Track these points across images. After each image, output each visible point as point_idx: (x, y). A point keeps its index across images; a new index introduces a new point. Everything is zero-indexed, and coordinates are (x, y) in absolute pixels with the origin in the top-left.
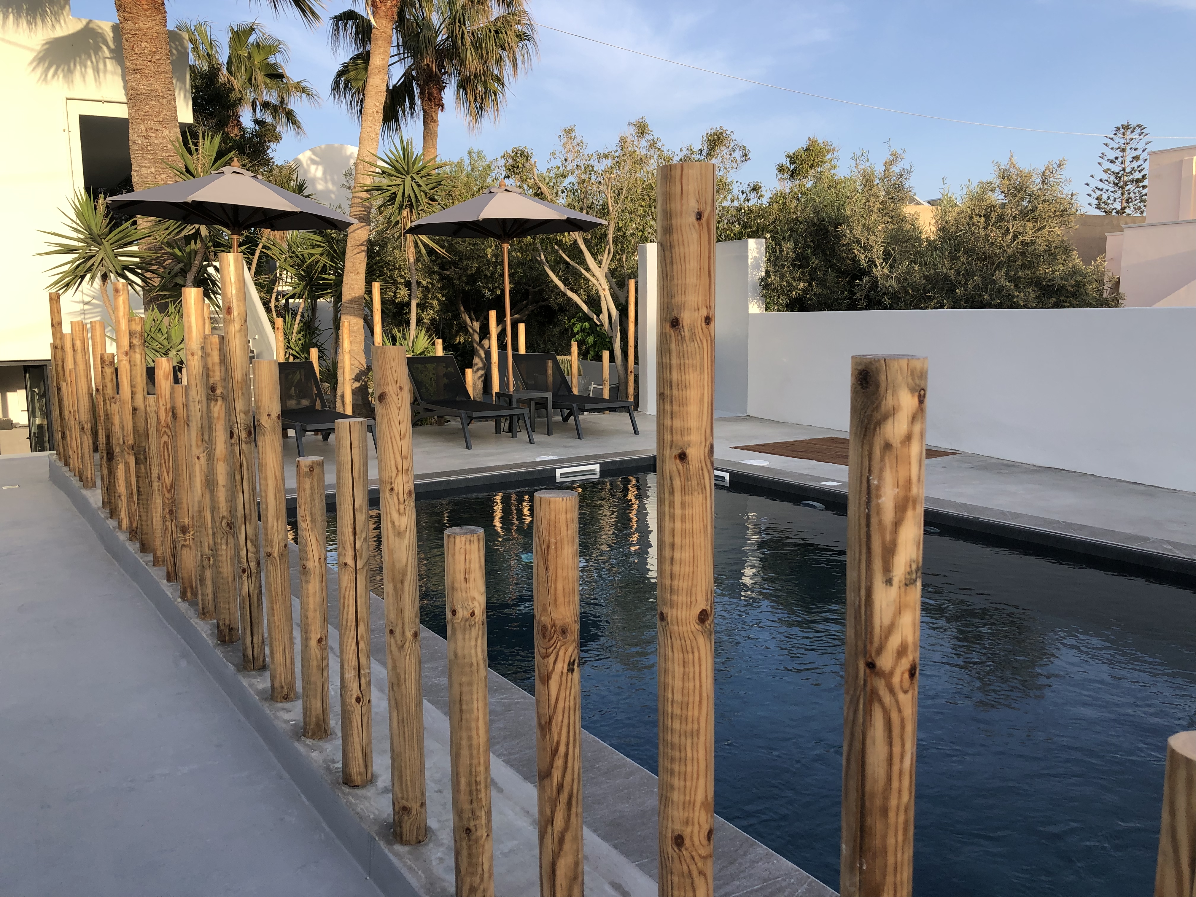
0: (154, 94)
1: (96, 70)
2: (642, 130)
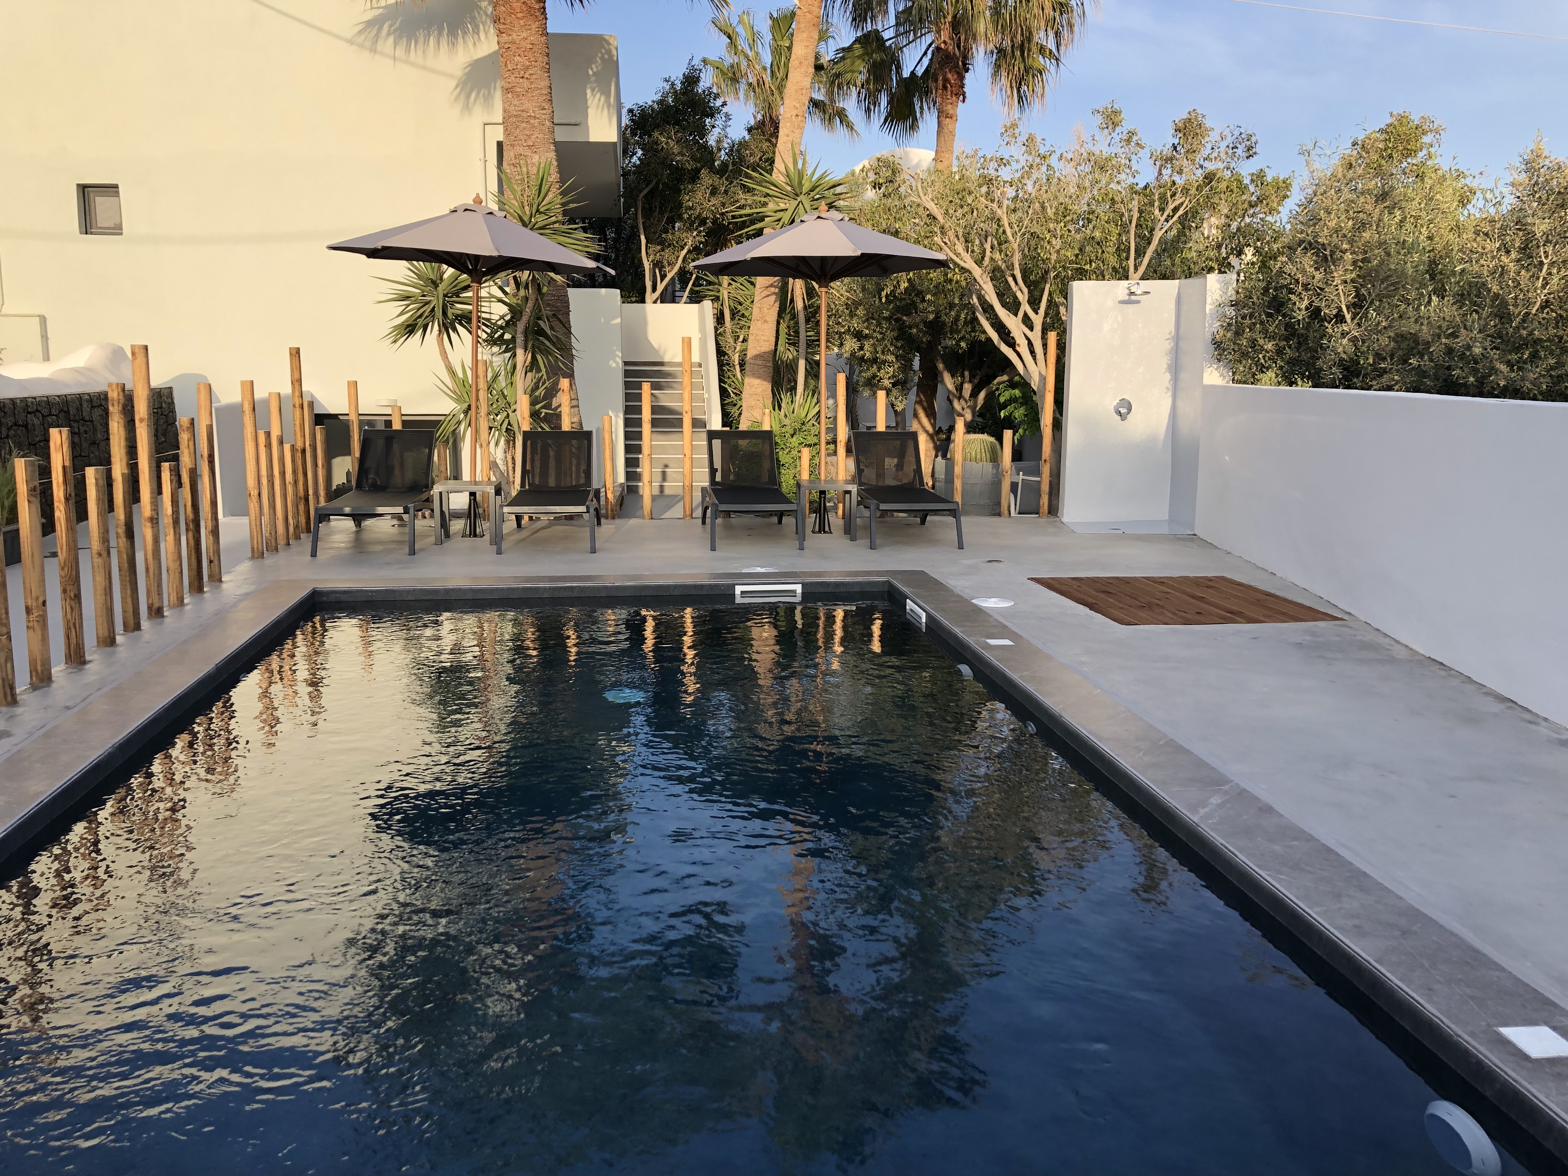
0: (525, 114)
2: (1112, 119)
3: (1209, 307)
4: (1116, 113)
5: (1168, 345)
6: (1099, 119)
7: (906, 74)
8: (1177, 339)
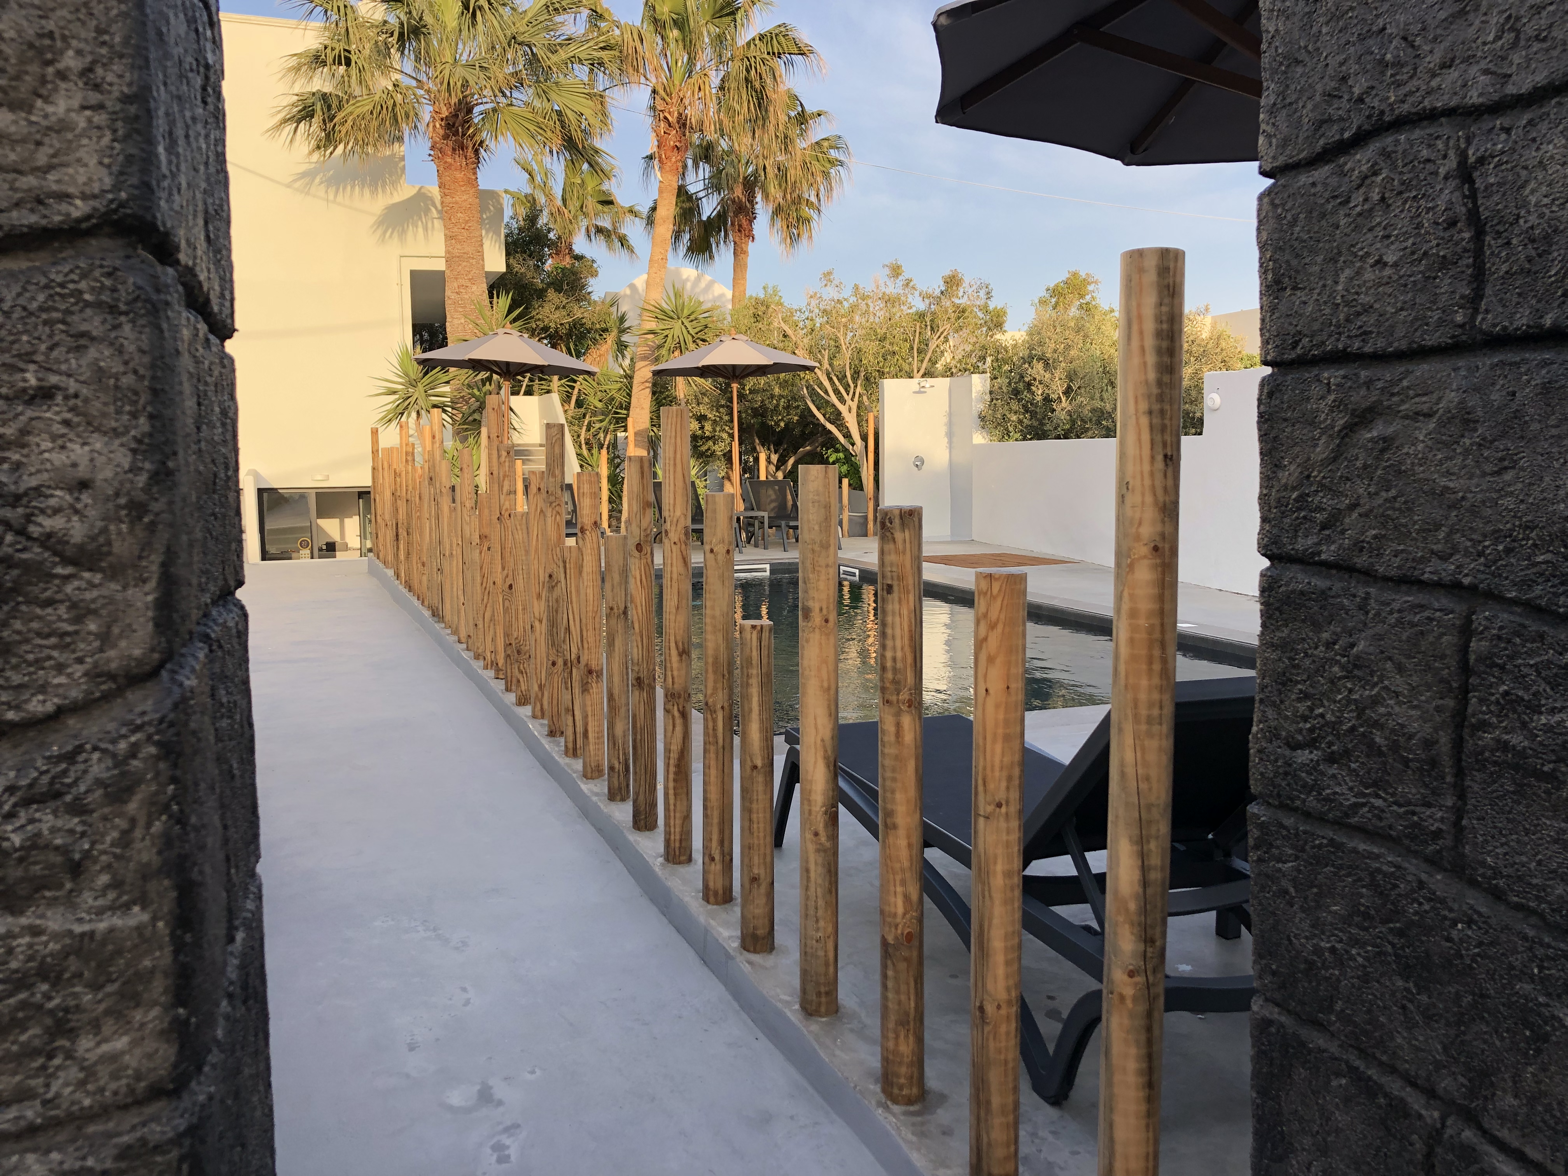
1: (426, 229)
2: (896, 271)
3: (974, 395)
4: (899, 267)
5: (945, 420)
6: (887, 271)
7: (704, 218)
8: (950, 414)
